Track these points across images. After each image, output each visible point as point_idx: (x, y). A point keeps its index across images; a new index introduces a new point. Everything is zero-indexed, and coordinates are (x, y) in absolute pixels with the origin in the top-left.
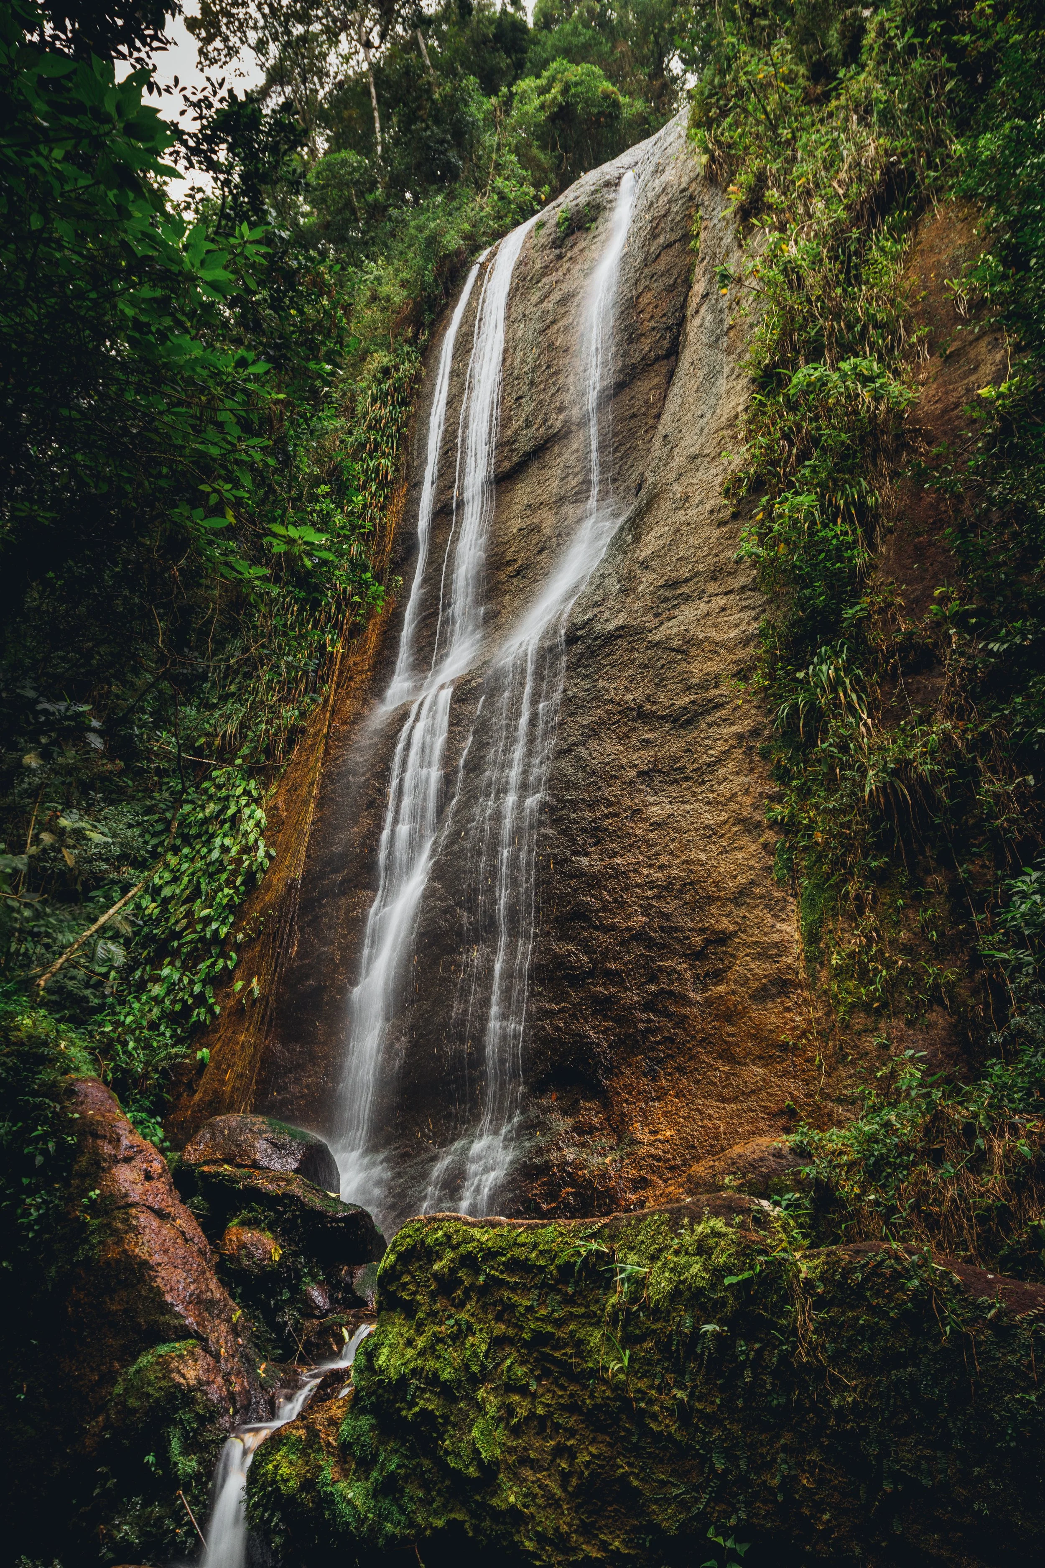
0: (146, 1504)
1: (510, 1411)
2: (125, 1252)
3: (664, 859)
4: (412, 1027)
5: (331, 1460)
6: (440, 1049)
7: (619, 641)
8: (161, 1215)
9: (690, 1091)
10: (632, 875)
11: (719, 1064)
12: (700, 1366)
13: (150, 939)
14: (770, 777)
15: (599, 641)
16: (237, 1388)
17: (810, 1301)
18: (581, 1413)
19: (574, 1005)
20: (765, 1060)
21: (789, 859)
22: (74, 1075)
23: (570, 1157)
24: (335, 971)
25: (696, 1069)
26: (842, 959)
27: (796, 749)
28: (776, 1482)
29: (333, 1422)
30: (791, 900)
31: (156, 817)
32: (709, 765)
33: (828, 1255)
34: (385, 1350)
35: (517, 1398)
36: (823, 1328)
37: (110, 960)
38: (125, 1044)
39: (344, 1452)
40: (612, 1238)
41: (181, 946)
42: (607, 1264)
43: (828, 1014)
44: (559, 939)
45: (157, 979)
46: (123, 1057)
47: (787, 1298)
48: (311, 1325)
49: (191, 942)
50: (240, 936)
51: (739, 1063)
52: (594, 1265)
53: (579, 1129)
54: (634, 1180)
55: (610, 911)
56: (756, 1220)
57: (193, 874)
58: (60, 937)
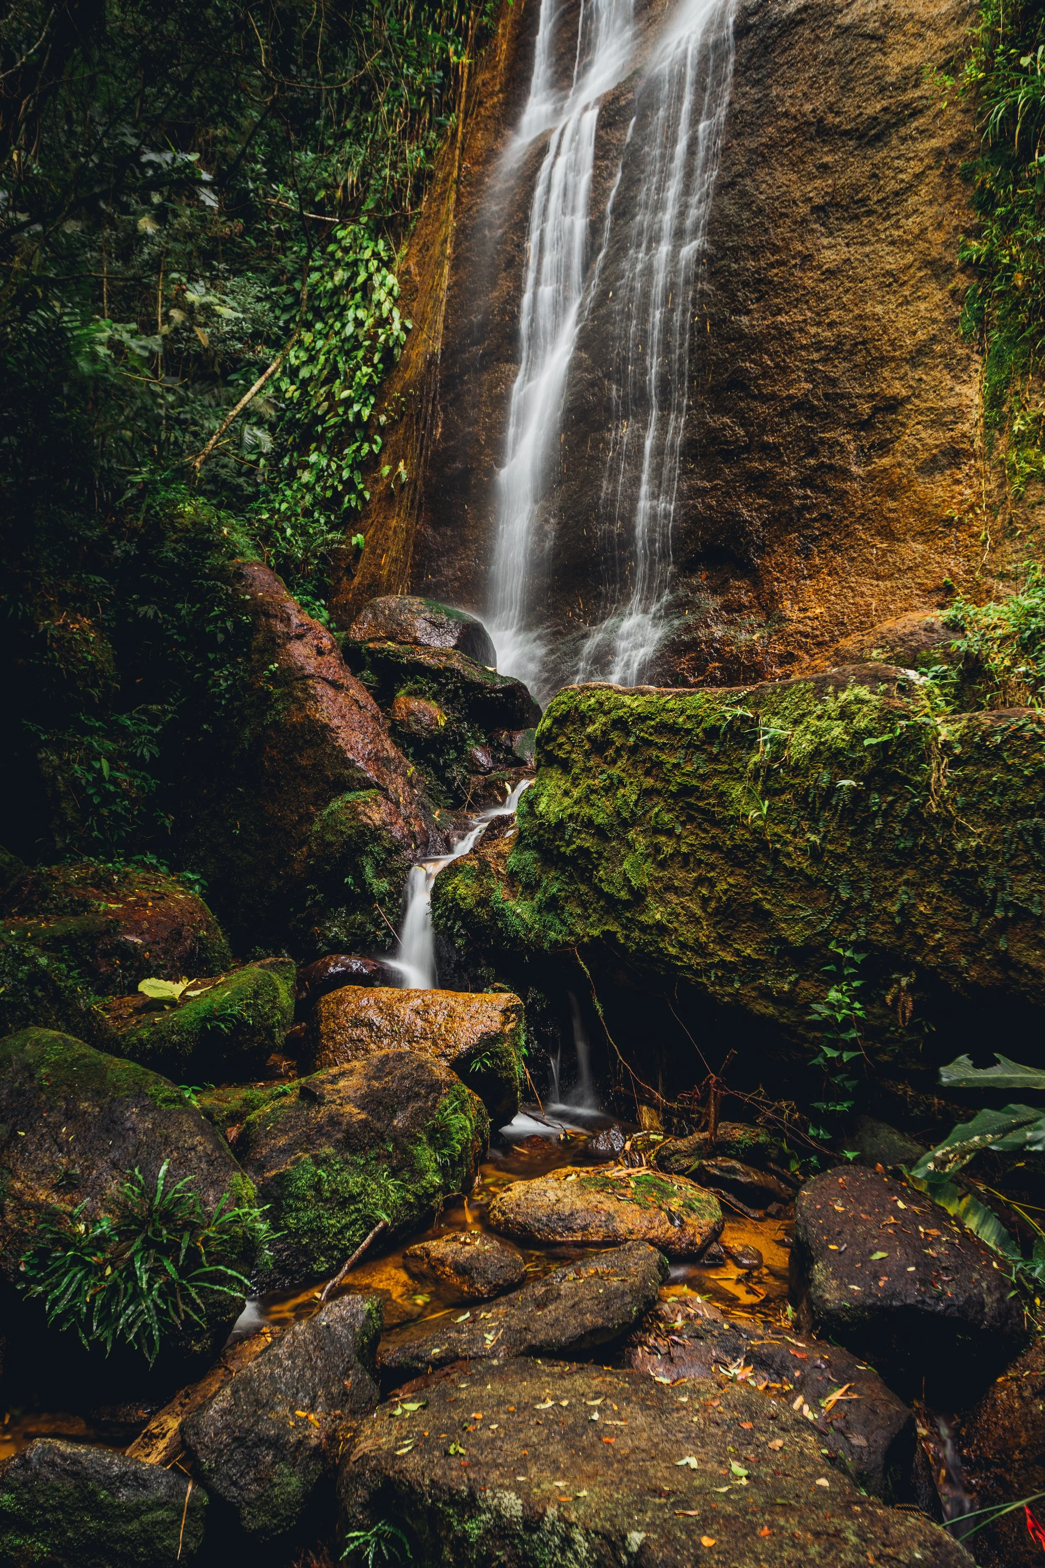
0: (349, 914)
1: (658, 849)
2: (307, 716)
3: (834, 315)
4: (561, 509)
5: (501, 884)
6: (590, 530)
7: (800, 29)
8: (336, 686)
9: (843, 569)
10: (797, 335)
11: (877, 541)
12: (834, 815)
13: (294, 424)
14: (969, 206)
15: (775, 31)
16: (417, 829)
17: (946, 760)
18: (722, 852)
19: (727, 482)
20: (927, 536)
21: (981, 309)
22: (240, 560)
23: (718, 634)
24: (480, 453)
25: (852, 547)
26: (1026, 423)
27: (1007, 167)
28: (895, 908)
29: (501, 856)
30: (976, 357)
31: (284, 288)
32: (896, 194)
33: (970, 720)
34: (544, 800)
35: (663, 839)
36: (955, 784)
37: (258, 446)
38: (283, 531)
39: (512, 877)
40: (757, 705)
41: (325, 430)
42: (751, 727)
43: (1001, 486)
44: (713, 412)
45: (306, 466)
46: (283, 544)
47: (924, 758)
48: (476, 780)
49: (334, 426)
50: (383, 419)
51: (898, 540)
52: (739, 728)
53: (728, 607)
54: (780, 656)
55: (771, 377)
56: (901, 689)
57: (329, 352)
58: (206, 424)
